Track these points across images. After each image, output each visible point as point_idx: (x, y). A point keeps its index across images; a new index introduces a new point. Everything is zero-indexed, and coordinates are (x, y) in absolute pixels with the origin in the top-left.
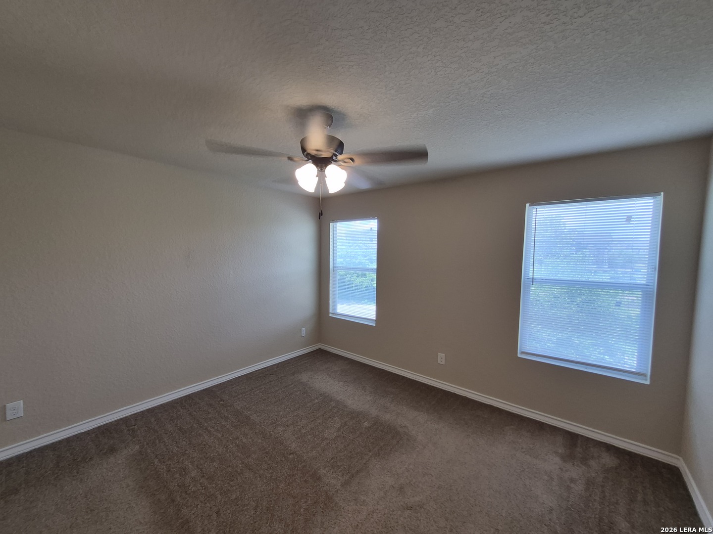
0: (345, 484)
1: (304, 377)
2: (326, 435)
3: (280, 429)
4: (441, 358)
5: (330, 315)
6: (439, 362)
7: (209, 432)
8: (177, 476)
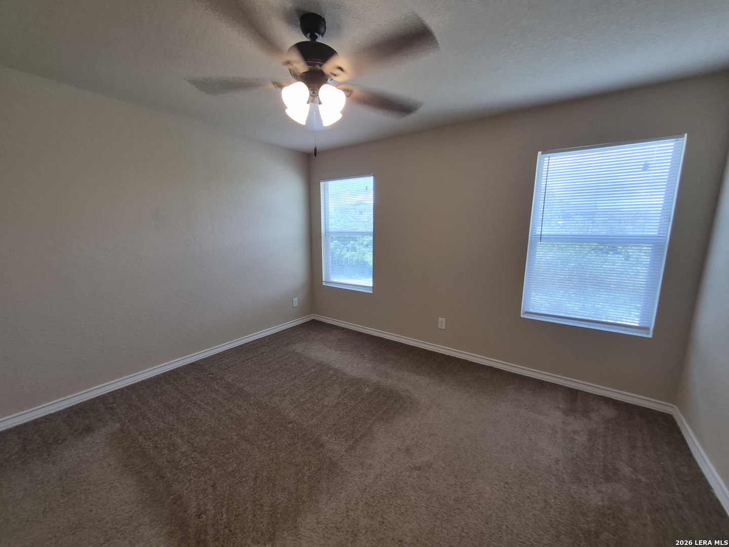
0: (350, 449)
1: (299, 348)
2: (326, 403)
3: (277, 399)
4: (442, 323)
5: (324, 284)
6: (439, 327)
7: (199, 406)
8: (166, 451)
